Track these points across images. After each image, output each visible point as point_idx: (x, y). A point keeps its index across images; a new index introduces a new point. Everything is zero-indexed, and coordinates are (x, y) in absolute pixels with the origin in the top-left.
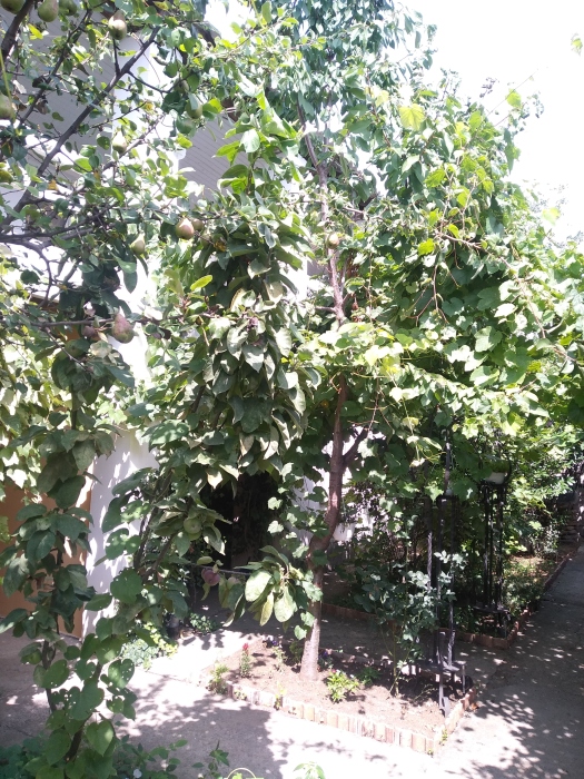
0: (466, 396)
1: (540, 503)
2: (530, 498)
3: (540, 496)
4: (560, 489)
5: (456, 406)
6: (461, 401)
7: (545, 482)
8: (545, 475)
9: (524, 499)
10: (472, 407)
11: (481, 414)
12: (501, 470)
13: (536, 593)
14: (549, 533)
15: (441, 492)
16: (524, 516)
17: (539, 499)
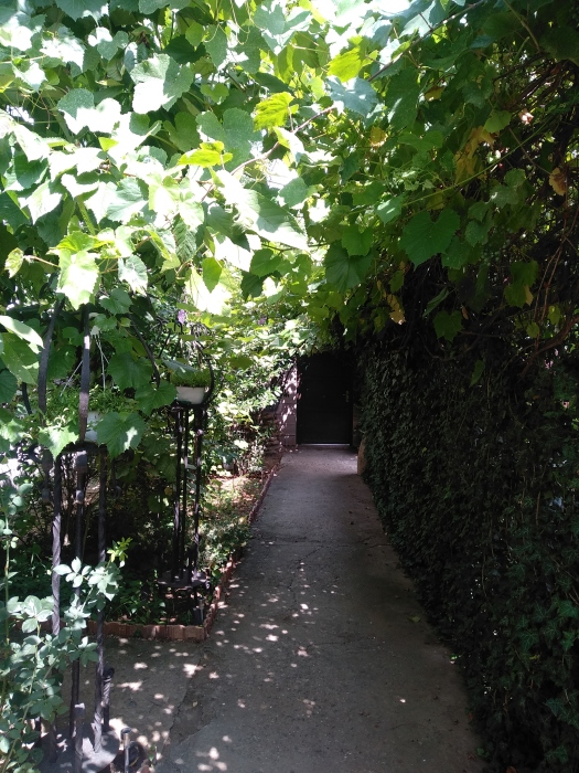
0: (73, 171)
1: (246, 417)
2: (235, 412)
3: (246, 409)
4: (267, 399)
5: (40, 204)
6: (57, 186)
7: (252, 393)
8: (253, 385)
9: (229, 414)
10: (89, 204)
11: (116, 225)
12: (200, 385)
13: (242, 538)
14: (255, 451)
15: (74, 438)
16: (228, 434)
17: (246, 413)
